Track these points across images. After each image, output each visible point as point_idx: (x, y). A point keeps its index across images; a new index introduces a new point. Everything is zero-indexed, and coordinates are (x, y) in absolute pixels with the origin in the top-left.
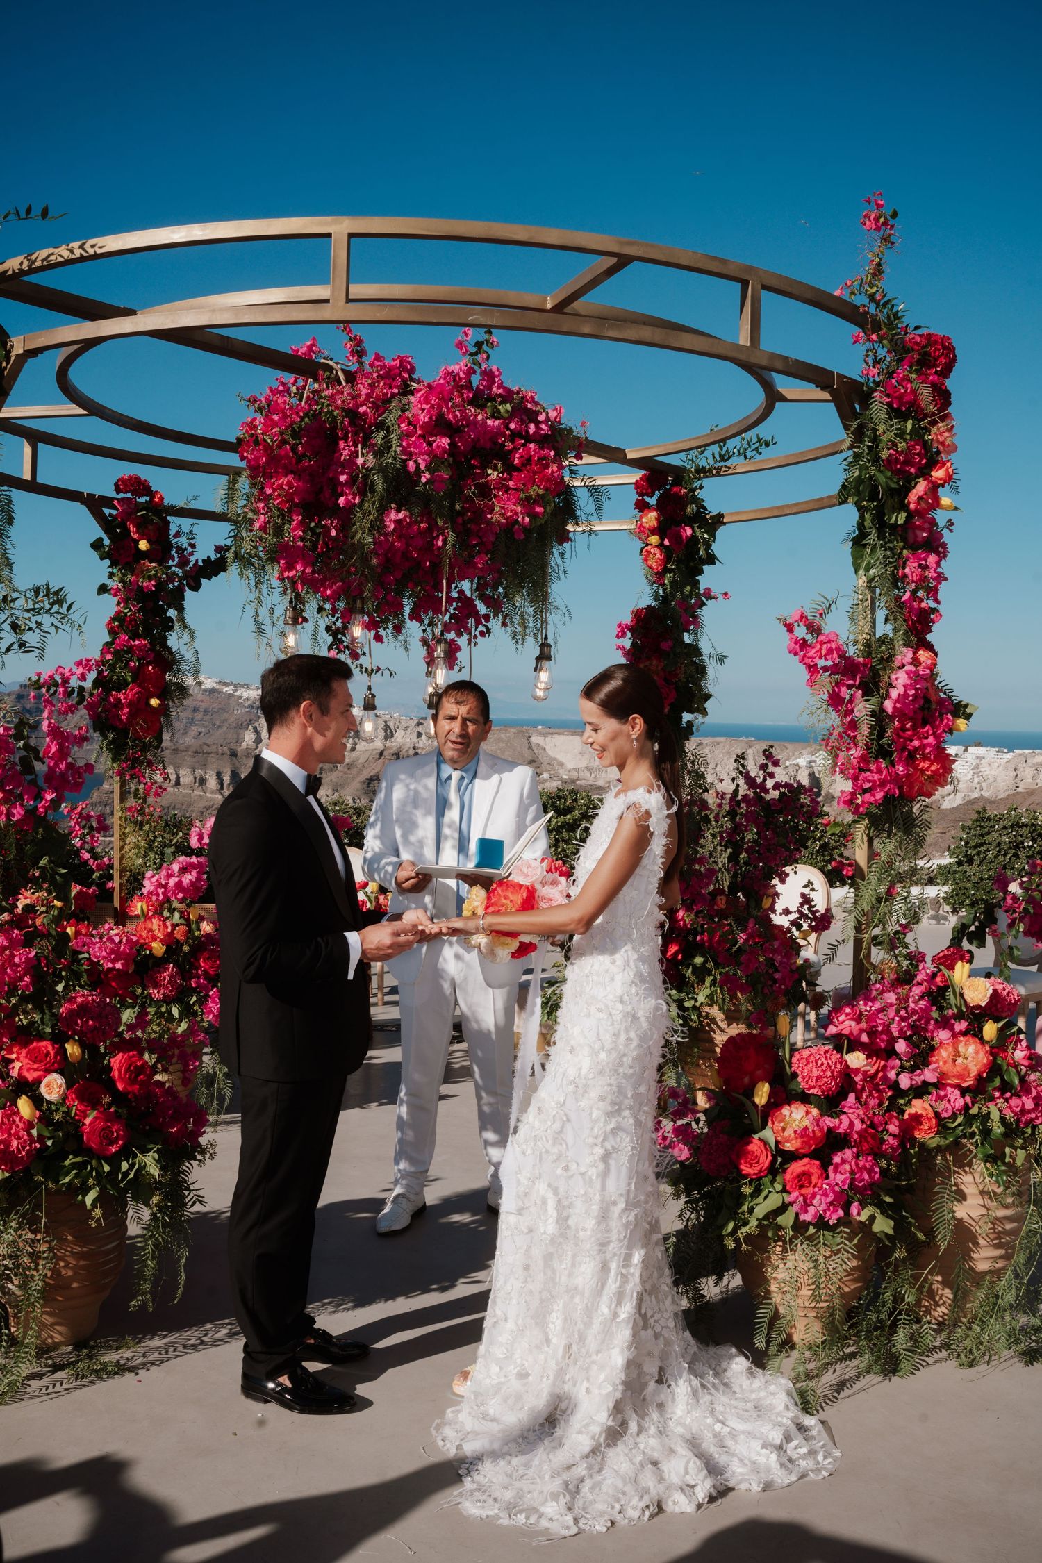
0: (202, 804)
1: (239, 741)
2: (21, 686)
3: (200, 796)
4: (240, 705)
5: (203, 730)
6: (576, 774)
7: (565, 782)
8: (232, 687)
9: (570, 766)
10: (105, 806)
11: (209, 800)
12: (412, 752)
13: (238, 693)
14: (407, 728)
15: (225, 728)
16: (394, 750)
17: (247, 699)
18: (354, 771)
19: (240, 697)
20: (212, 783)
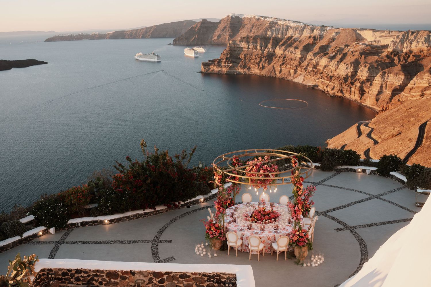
0: (256, 53)
1: (266, 34)
2: (202, 20)
3: (255, 51)
4: (266, 23)
5: (255, 31)
6: (371, 43)
7: (367, 46)
8: (264, 18)
9: (369, 40)
10: (228, 55)
11: (258, 52)
12: (319, 37)
13: (266, 19)
14: (318, 29)
15: (262, 30)
16: (313, 36)
17: (269, 21)
18: (301, 43)
19: (266, 21)
20: (258, 47)
